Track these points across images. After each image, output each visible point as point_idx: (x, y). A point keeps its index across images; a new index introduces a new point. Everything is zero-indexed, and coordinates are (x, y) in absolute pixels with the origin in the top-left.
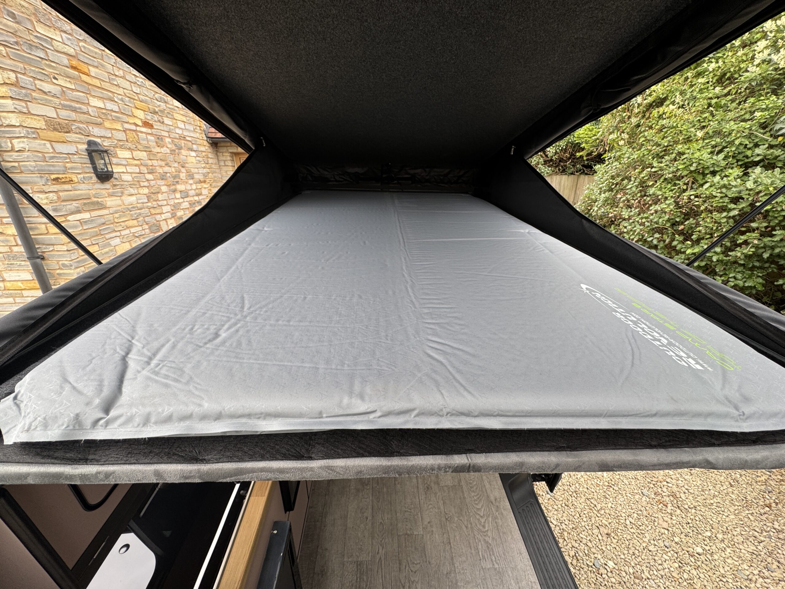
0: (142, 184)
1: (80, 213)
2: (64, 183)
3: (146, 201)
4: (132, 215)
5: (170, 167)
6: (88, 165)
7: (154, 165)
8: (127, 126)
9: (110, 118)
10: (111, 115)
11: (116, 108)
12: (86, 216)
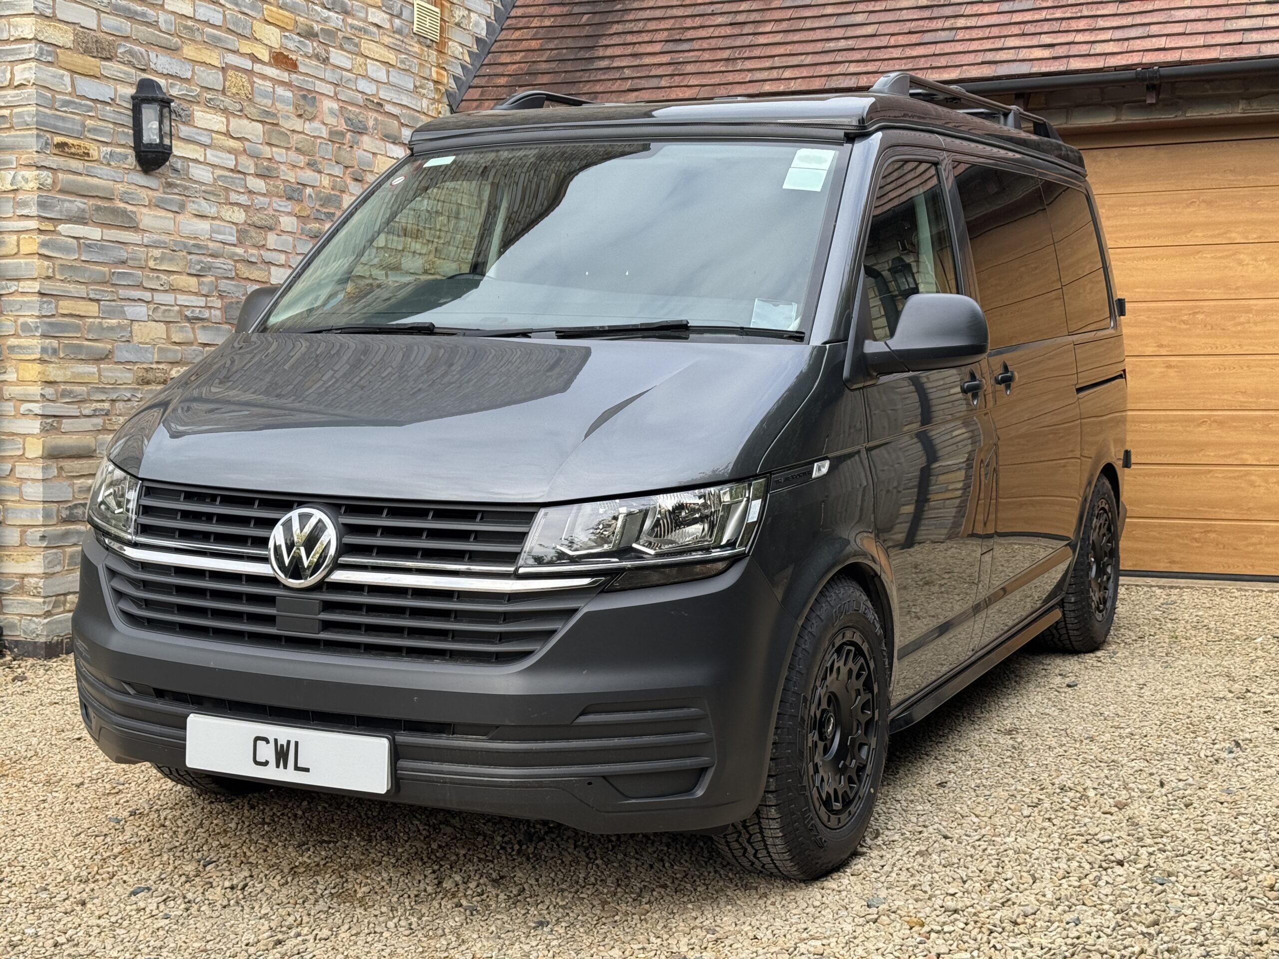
0: (234, 197)
1: (86, 224)
2: (73, 156)
3: (233, 239)
4: (190, 263)
5: (320, 172)
6: (126, 130)
7: (277, 158)
8: (233, 59)
9: (199, 38)
10: (202, 33)
11: (217, 19)
12: (94, 233)
